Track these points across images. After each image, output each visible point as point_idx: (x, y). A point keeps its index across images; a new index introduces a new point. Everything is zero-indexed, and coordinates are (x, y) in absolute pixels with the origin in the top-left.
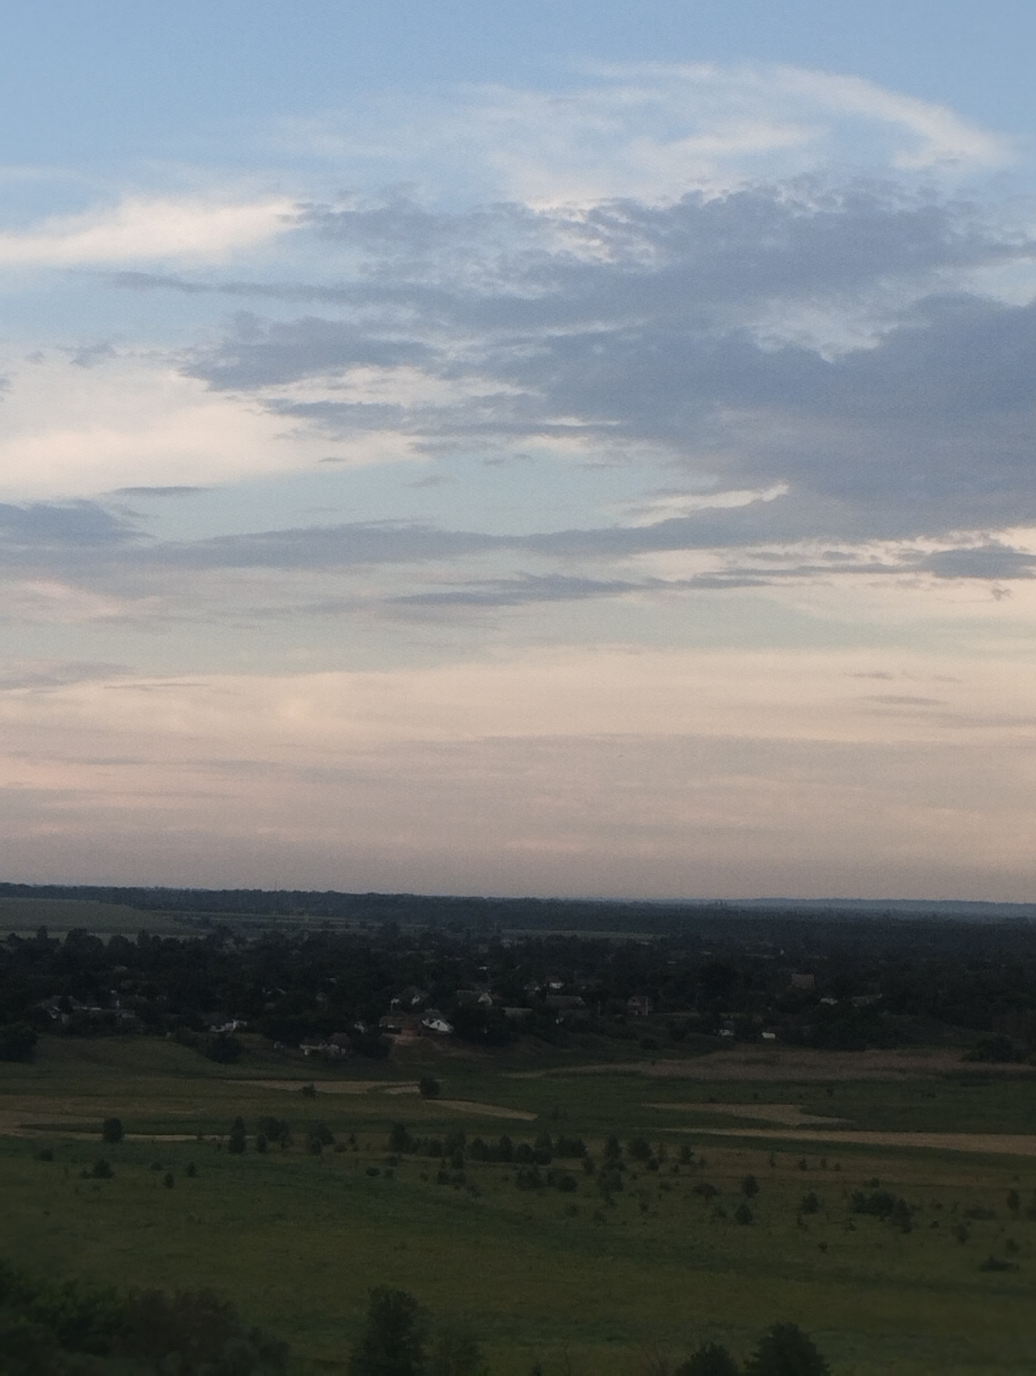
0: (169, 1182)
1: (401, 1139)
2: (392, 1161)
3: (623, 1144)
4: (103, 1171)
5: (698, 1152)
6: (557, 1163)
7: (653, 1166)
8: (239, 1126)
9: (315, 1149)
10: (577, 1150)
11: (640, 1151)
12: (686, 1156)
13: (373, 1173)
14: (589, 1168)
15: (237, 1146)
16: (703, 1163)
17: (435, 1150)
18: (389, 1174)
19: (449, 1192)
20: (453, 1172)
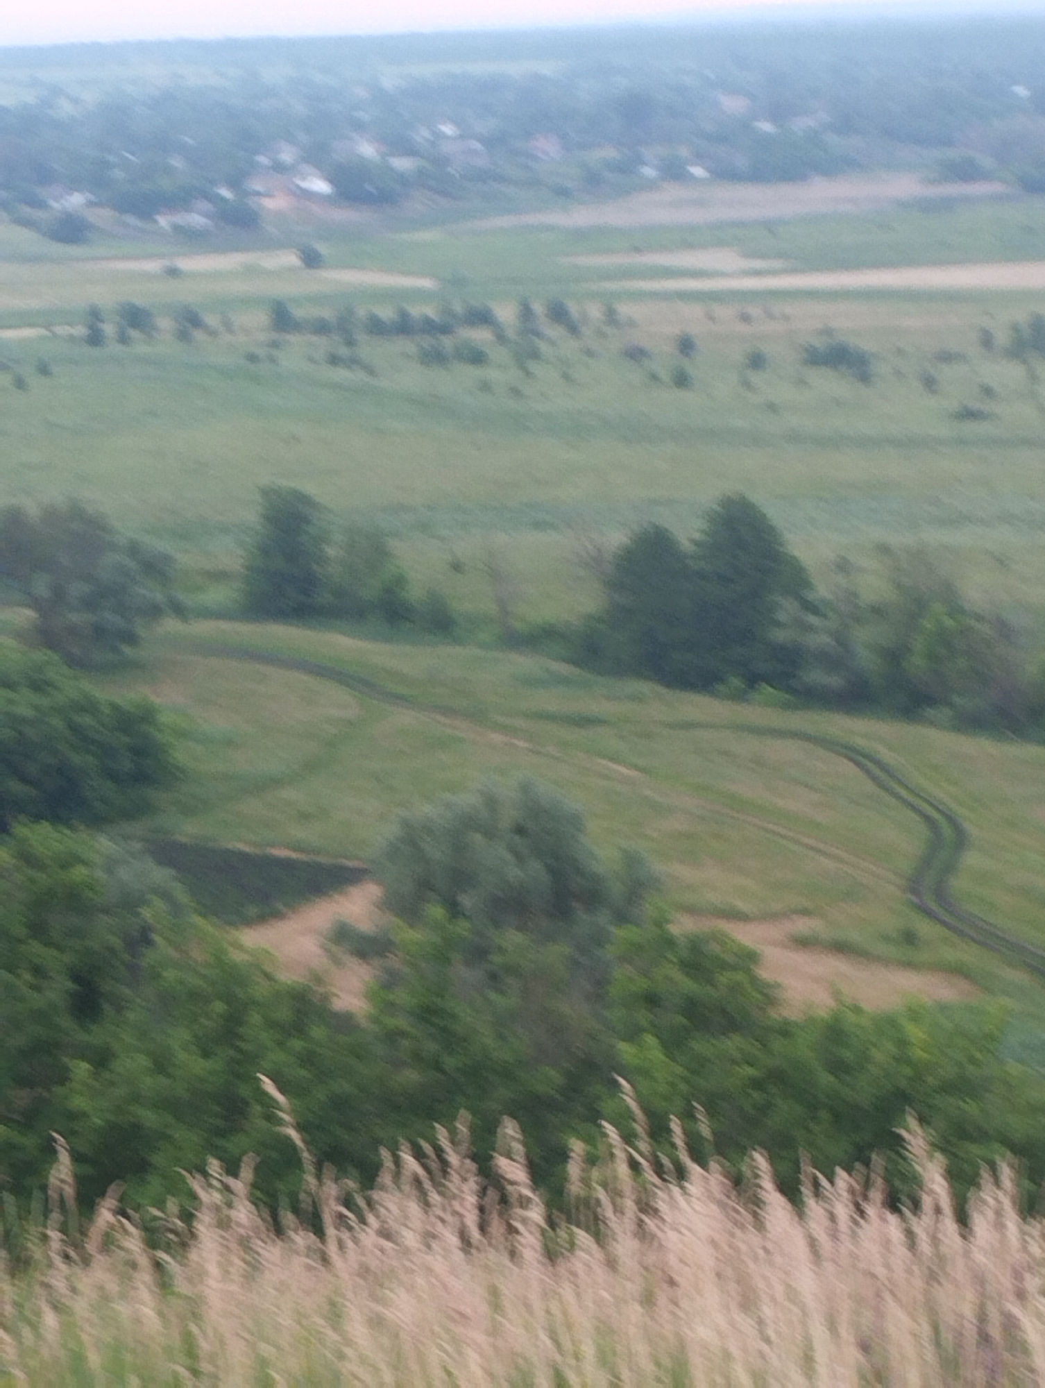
1: (282, 318)
2: (275, 345)
3: (538, 308)
5: (624, 310)
6: (462, 333)
7: (574, 329)
8: (94, 315)
9: (183, 336)
13: (252, 358)
14: (501, 338)
15: (95, 338)
16: (630, 322)
18: (272, 358)
19: (341, 374)
20: (343, 351)
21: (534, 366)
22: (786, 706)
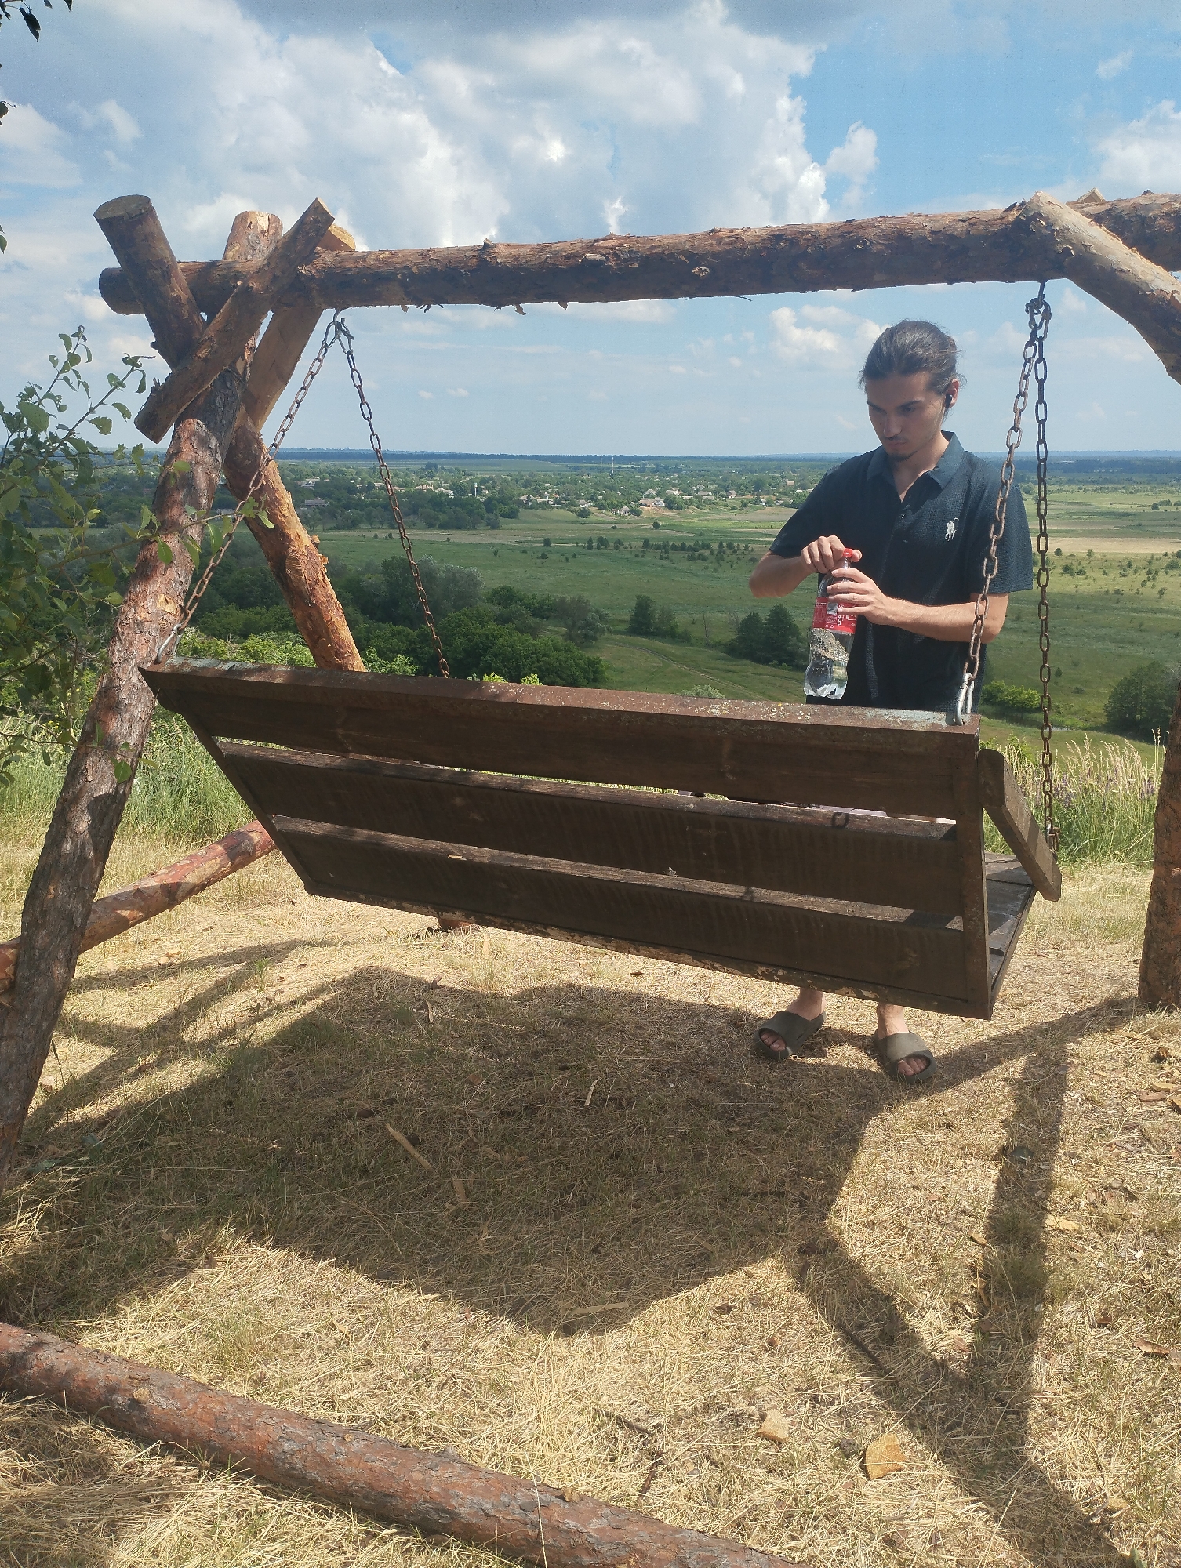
0: (567, 560)
1: (646, 543)
2: (643, 551)
3: (725, 544)
4: (544, 556)
5: (751, 546)
6: (700, 552)
7: (735, 552)
8: (590, 540)
9: (616, 548)
10: (708, 547)
11: (730, 546)
12: (746, 548)
13: (637, 556)
14: (712, 553)
15: (590, 547)
16: (752, 550)
17: (658, 547)
18: (643, 556)
19: (663, 562)
20: (665, 555)
21: (721, 562)
22: (791, 670)
